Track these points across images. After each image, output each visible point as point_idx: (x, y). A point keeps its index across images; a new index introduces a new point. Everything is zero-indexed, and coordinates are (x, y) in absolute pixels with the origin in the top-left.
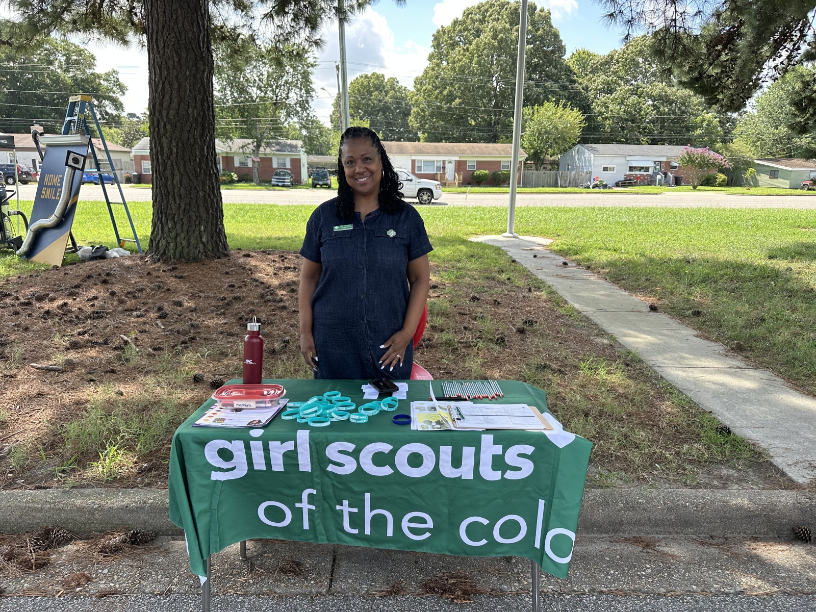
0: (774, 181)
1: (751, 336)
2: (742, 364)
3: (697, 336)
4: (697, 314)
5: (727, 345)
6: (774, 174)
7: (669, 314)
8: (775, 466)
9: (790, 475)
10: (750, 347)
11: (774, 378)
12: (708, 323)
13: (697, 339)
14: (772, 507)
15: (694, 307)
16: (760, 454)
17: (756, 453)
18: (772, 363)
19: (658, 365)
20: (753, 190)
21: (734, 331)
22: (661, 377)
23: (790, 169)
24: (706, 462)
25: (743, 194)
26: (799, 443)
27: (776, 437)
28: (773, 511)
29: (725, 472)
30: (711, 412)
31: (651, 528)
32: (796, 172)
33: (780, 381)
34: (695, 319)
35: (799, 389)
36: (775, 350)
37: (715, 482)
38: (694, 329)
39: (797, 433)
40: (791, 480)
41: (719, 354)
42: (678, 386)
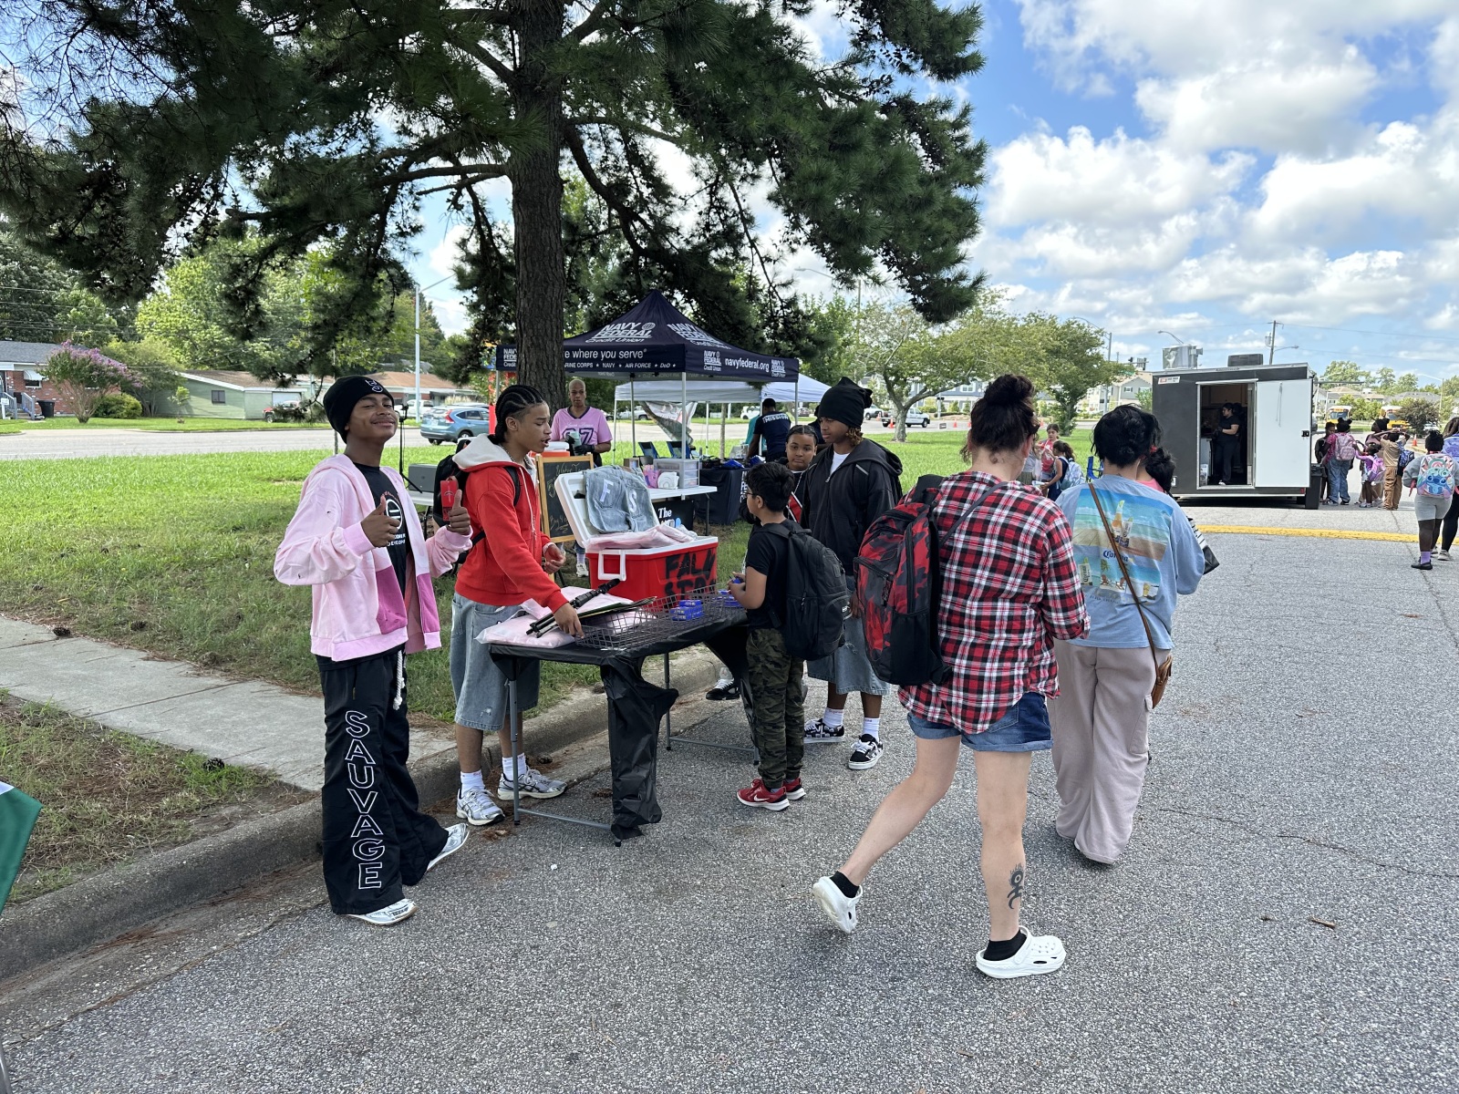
0: (219, 408)
1: (228, 642)
2: (223, 681)
3: (148, 659)
4: (141, 627)
5: (196, 661)
6: (218, 397)
7: (92, 636)
8: (286, 784)
9: (304, 787)
10: (230, 656)
11: (267, 688)
12: (160, 638)
13: (150, 662)
14: (289, 827)
15: (132, 618)
16: (265, 777)
17: (260, 778)
18: (262, 670)
19: (94, 712)
20: (188, 424)
21: (203, 640)
22: (104, 727)
23: (242, 389)
24: (197, 809)
25: (174, 431)
26: (310, 751)
27: (283, 753)
28: (291, 831)
29: (225, 812)
30: (192, 751)
31: (140, 914)
32: (251, 393)
33: (276, 689)
34: (139, 635)
35: (302, 692)
36: (263, 652)
37: (216, 827)
38: (140, 650)
39: (306, 741)
40: (307, 792)
41: (187, 675)
42: (135, 732)
